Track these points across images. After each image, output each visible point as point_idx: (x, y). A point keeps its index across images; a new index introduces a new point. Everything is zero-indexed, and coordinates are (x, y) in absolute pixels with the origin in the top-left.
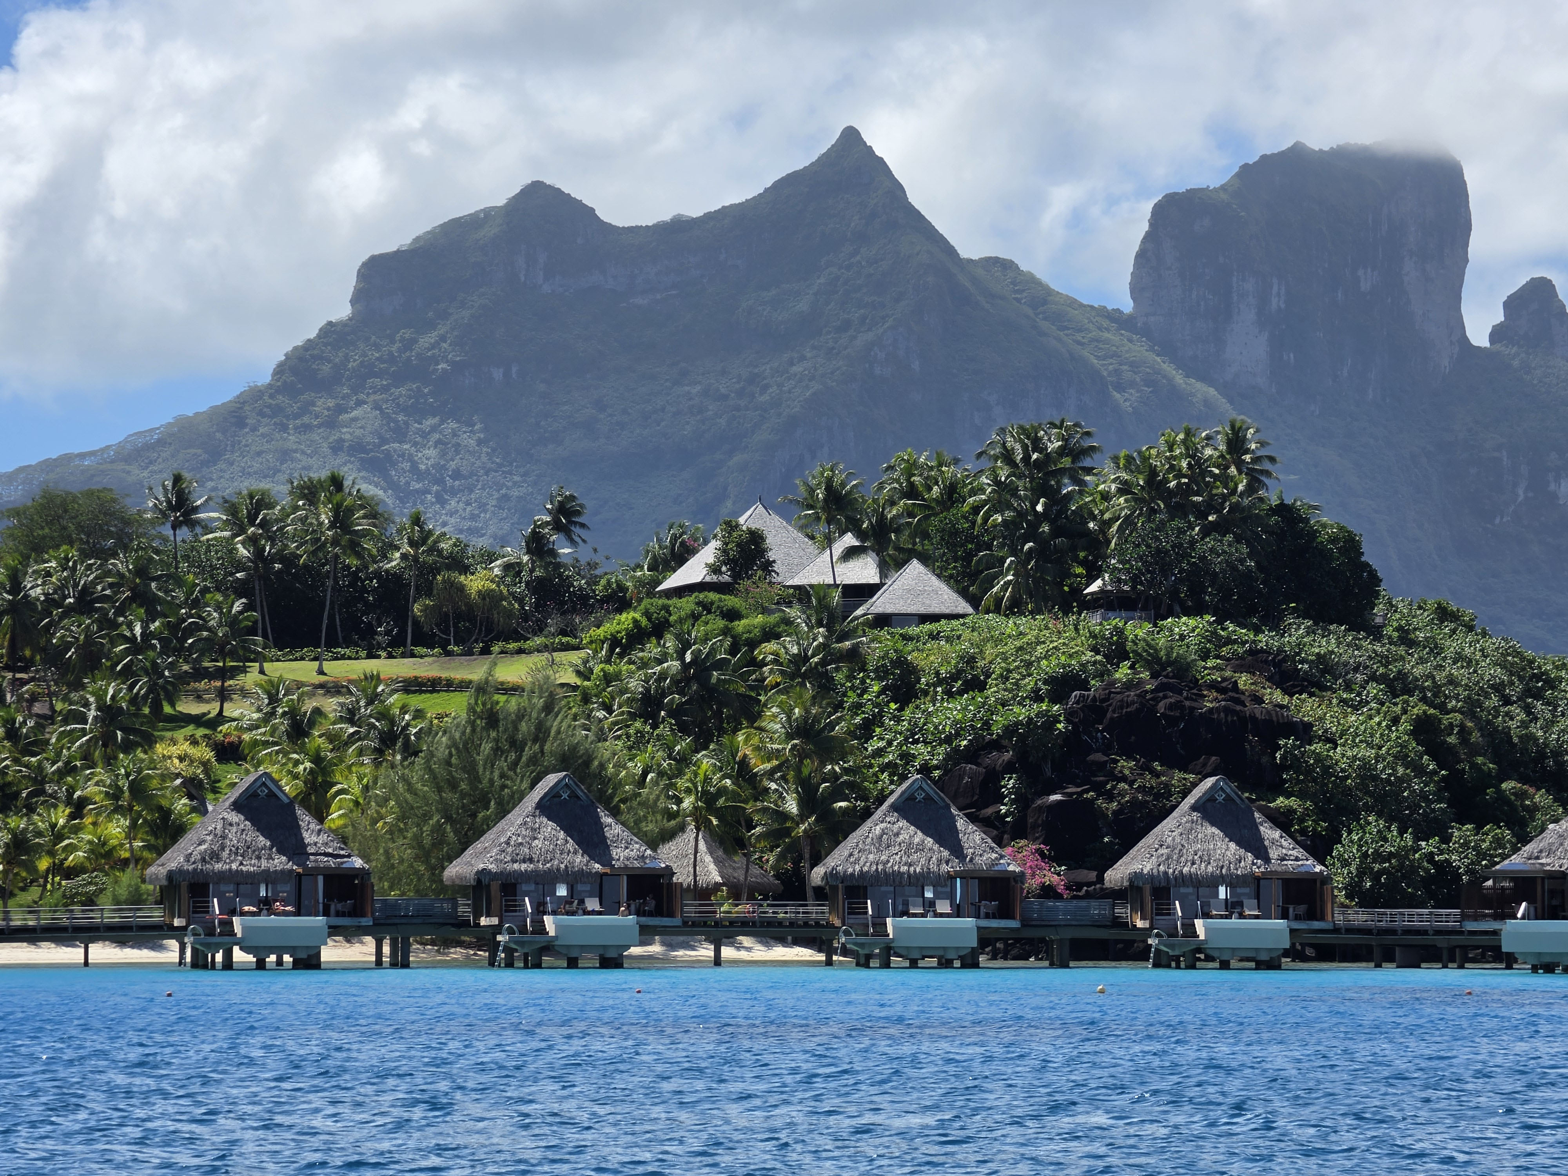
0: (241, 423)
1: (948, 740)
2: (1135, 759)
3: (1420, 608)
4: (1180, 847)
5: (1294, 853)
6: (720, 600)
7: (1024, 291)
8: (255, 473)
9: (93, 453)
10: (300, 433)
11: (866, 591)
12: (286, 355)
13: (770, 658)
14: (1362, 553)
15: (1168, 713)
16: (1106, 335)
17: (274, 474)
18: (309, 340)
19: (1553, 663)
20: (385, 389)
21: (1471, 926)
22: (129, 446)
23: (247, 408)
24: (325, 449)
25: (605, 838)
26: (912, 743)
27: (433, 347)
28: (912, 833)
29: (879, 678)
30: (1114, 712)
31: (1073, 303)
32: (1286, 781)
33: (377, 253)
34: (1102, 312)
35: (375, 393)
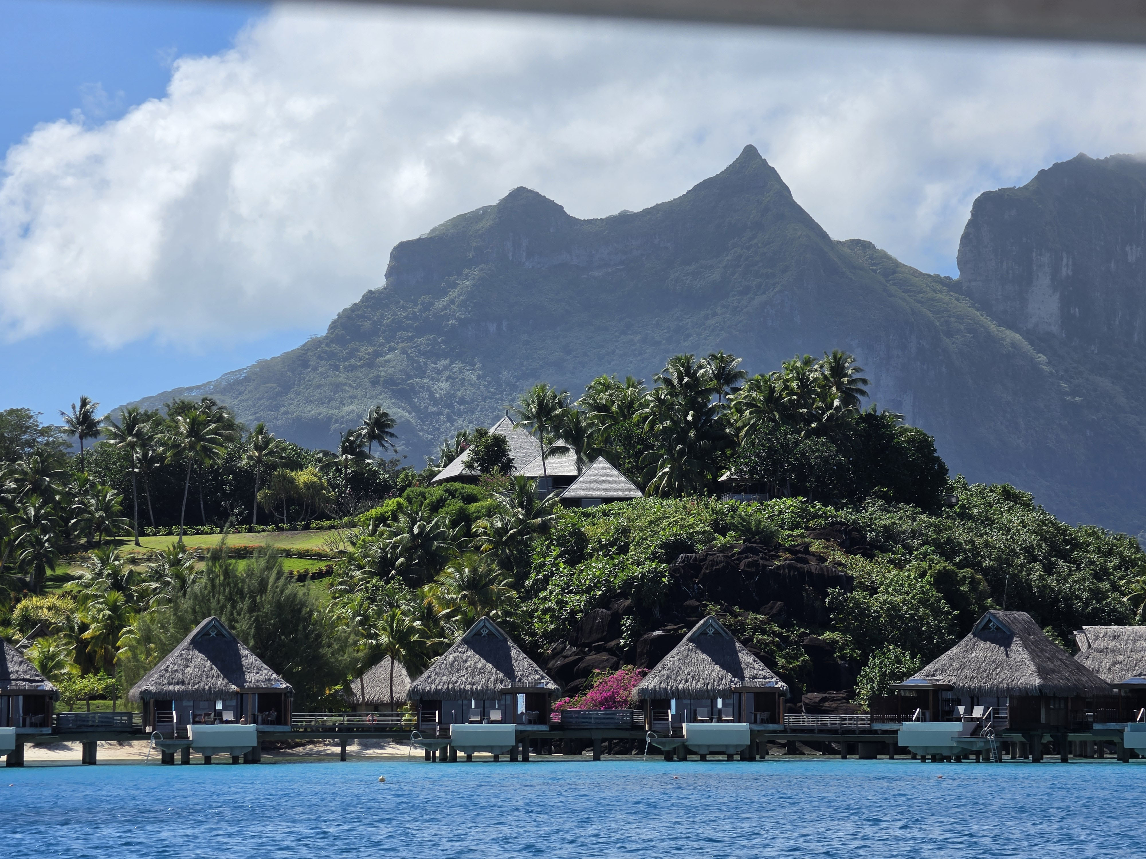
0: (305, 364)
1: (589, 590)
2: (721, 604)
3: (991, 491)
4: (677, 669)
5: (763, 673)
6: (463, 488)
7: (878, 264)
8: (316, 401)
9: (198, 387)
10: (348, 371)
11: (567, 481)
12: (338, 315)
13: (481, 530)
14: (935, 451)
15: (747, 569)
16: (939, 295)
17: (330, 401)
18: (355, 304)
19: (1086, 531)
20: (410, 339)
21: (878, 726)
22: (225, 383)
23: (309, 353)
24: (366, 382)
25: (242, 666)
26: (567, 593)
27: (445, 308)
28: (477, 660)
29: (559, 545)
30: (707, 569)
31: (915, 272)
32: (832, 620)
33: (404, 240)
34: (936, 279)
35: (403, 342)
